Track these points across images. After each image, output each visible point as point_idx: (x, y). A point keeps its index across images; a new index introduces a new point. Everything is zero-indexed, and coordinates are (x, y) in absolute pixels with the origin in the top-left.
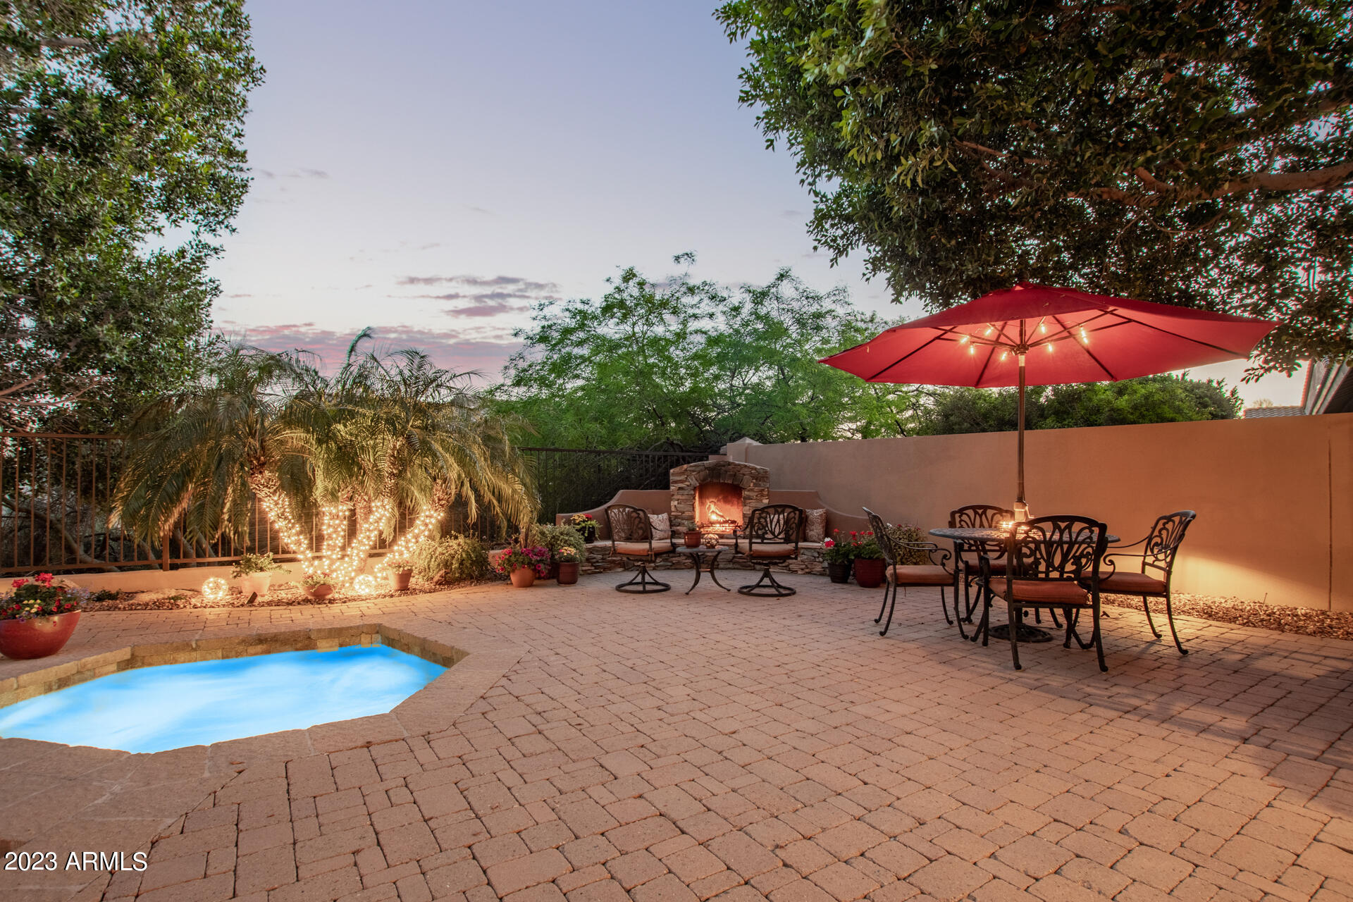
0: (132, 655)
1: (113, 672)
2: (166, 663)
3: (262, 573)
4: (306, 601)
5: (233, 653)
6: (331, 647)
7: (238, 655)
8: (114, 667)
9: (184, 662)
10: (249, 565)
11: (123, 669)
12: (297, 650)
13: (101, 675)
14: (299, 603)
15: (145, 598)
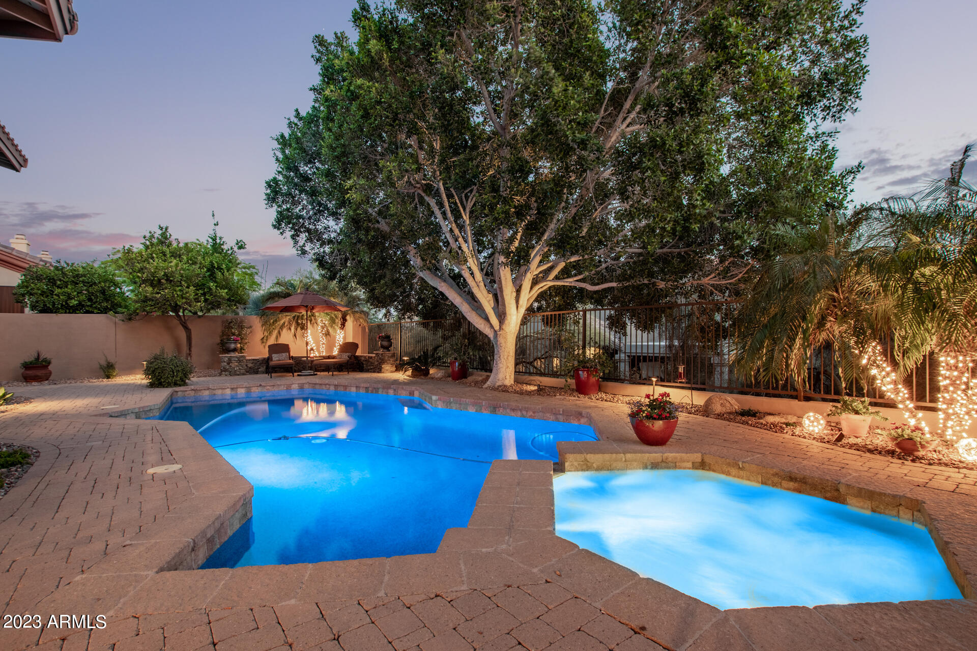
0: (702, 460)
1: (690, 468)
2: (723, 473)
3: (857, 417)
4: (891, 453)
5: (770, 482)
6: (862, 508)
7: (774, 485)
8: (690, 465)
9: (734, 476)
10: (846, 407)
11: (697, 469)
12: (826, 498)
13: (680, 468)
14: (880, 453)
15: (771, 419)
